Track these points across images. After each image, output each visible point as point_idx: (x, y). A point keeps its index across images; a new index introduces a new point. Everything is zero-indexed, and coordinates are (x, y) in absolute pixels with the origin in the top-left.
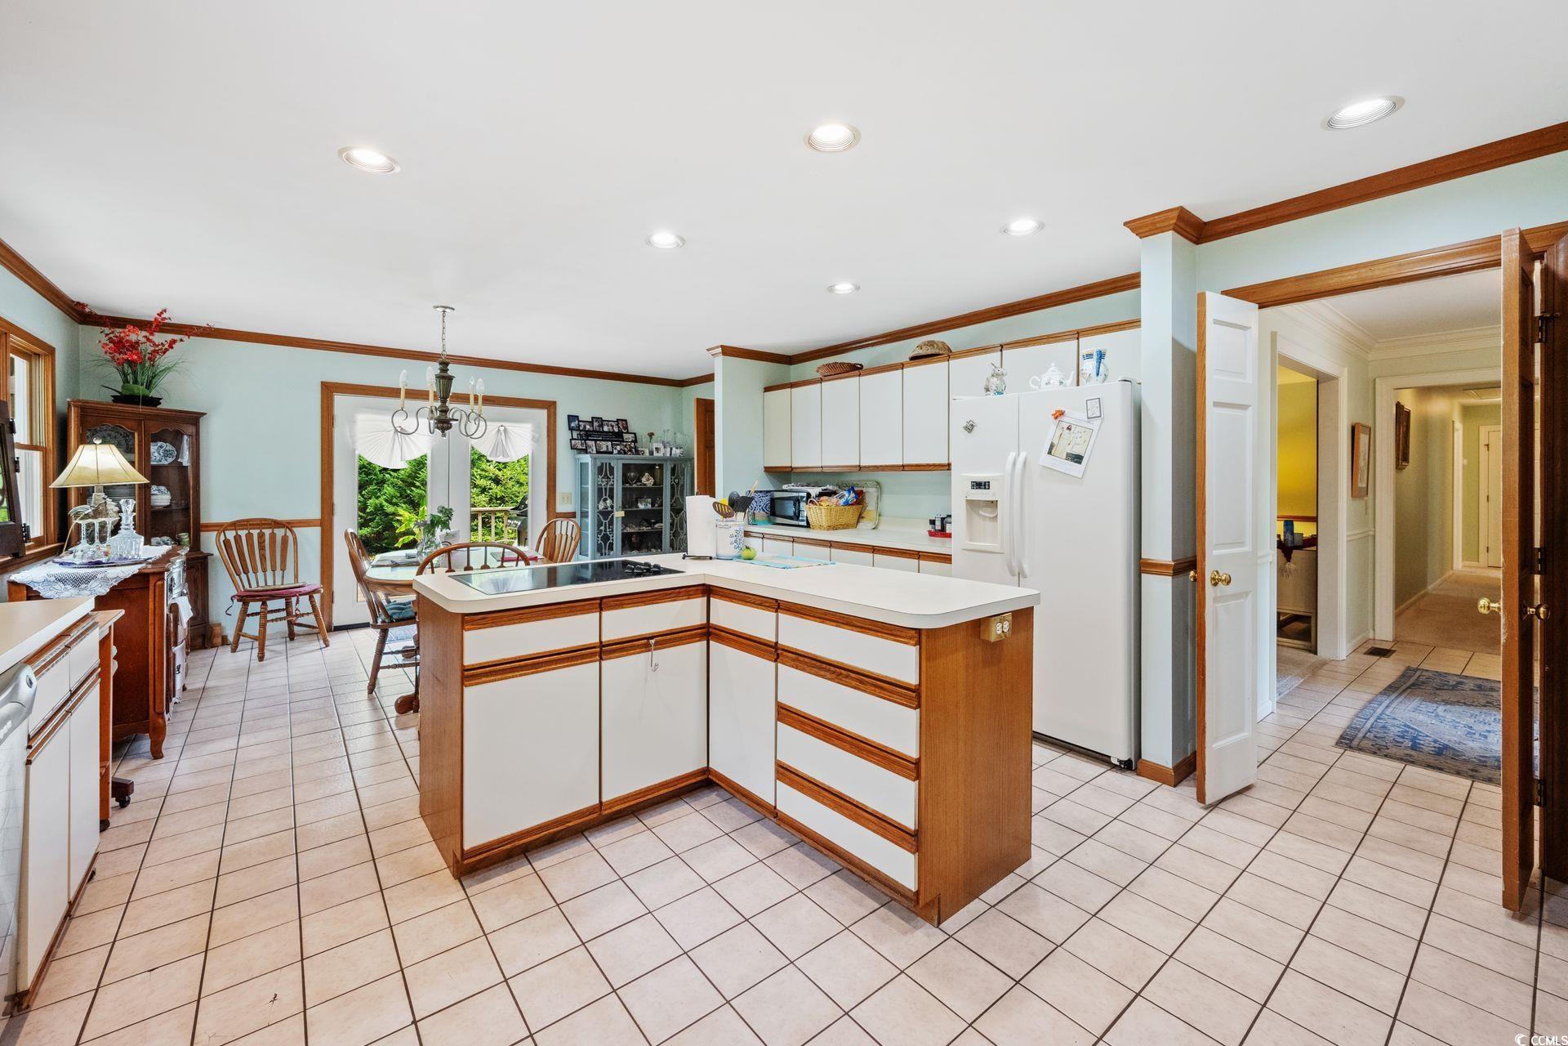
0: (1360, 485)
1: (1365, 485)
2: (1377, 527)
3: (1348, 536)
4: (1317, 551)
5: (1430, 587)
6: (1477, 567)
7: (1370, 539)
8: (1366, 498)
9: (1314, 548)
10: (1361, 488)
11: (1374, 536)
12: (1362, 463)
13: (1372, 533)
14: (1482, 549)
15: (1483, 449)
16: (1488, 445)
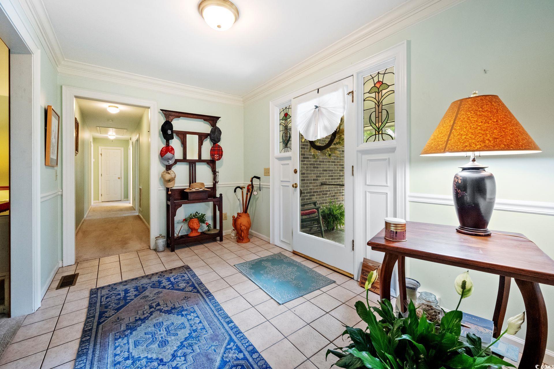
0: (52, 156)
1: (55, 158)
2: (63, 188)
3: (41, 198)
4: (10, 215)
5: (85, 217)
6: (98, 203)
7: (59, 197)
8: (56, 168)
9: (6, 213)
10: (52, 159)
11: (62, 195)
12: (53, 139)
13: (60, 193)
14: (100, 195)
15: (100, 155)
16: (101, 154)
